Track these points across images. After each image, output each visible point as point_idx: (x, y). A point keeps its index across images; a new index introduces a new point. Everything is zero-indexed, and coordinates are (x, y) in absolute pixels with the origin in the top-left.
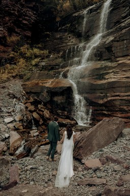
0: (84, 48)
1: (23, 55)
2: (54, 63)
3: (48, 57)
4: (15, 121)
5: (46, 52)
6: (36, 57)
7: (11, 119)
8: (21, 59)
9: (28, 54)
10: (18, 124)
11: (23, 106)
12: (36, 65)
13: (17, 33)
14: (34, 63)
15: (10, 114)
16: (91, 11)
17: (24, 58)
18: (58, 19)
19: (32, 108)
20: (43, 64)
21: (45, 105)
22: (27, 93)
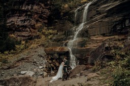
0: (75, 31)
1: (44, 34)
2: (60, 38)
3: (57, 34)
4: (43, 67)
5: (56, 31)
6: (51, 34)
7: (42, 67)
8: (43, 36)
9: (46, 33)
10: (45, 69)
11: (46, 61)
12: (51, 39)
13: (40, 21)
14: (49, 37)
15: (41, 65)
16: (79, 10)
17: (44, 35)
18: (62, 14)
19: (50, 62)
20: (54, 38)
21: (56, 60)
22: (47, 54)
